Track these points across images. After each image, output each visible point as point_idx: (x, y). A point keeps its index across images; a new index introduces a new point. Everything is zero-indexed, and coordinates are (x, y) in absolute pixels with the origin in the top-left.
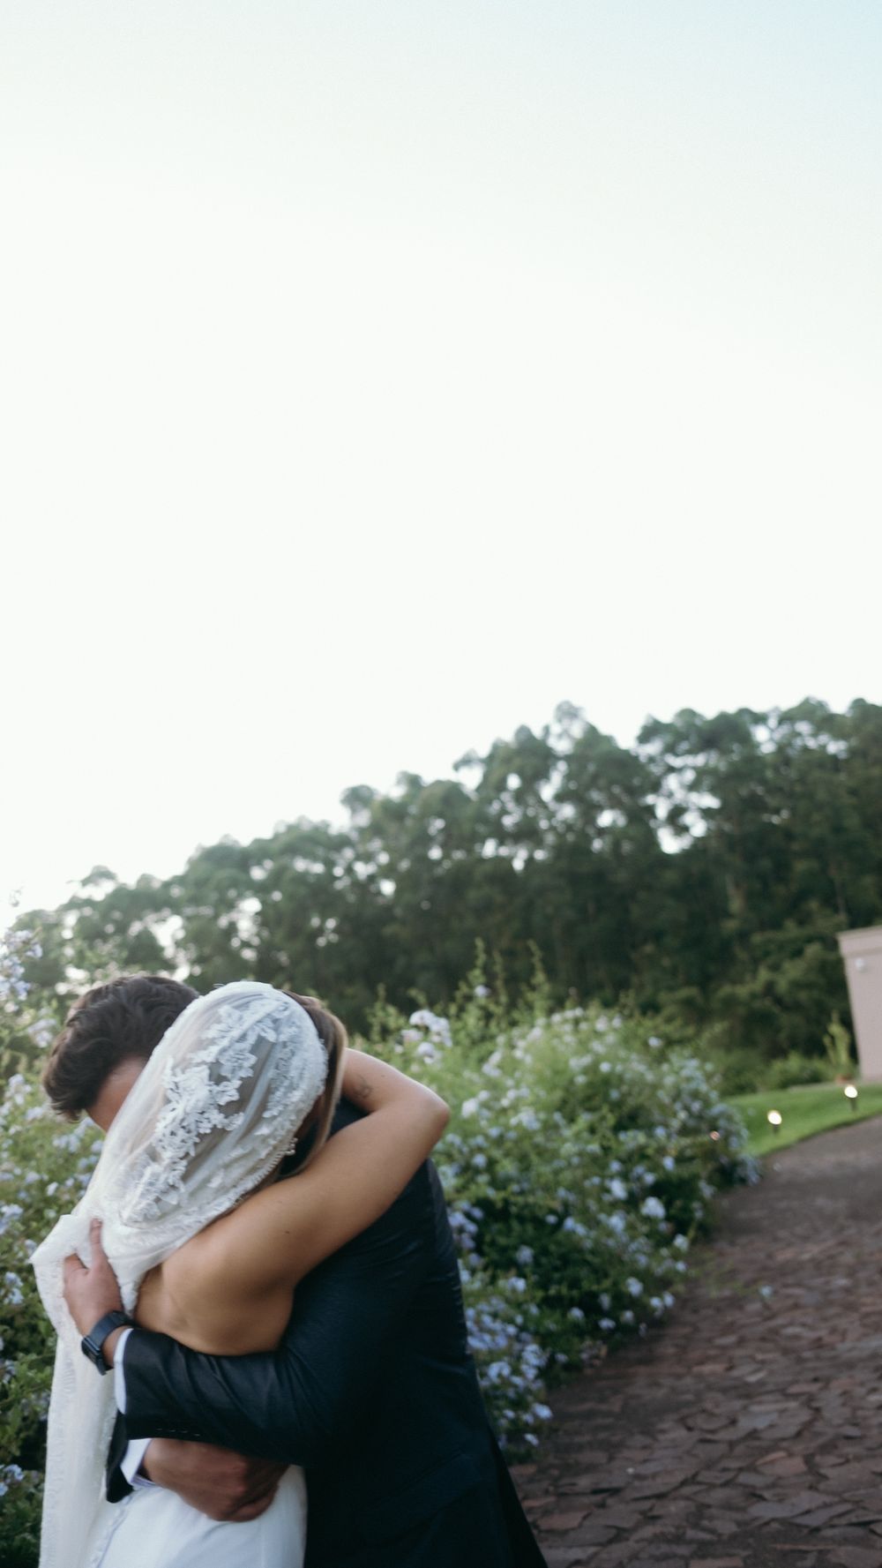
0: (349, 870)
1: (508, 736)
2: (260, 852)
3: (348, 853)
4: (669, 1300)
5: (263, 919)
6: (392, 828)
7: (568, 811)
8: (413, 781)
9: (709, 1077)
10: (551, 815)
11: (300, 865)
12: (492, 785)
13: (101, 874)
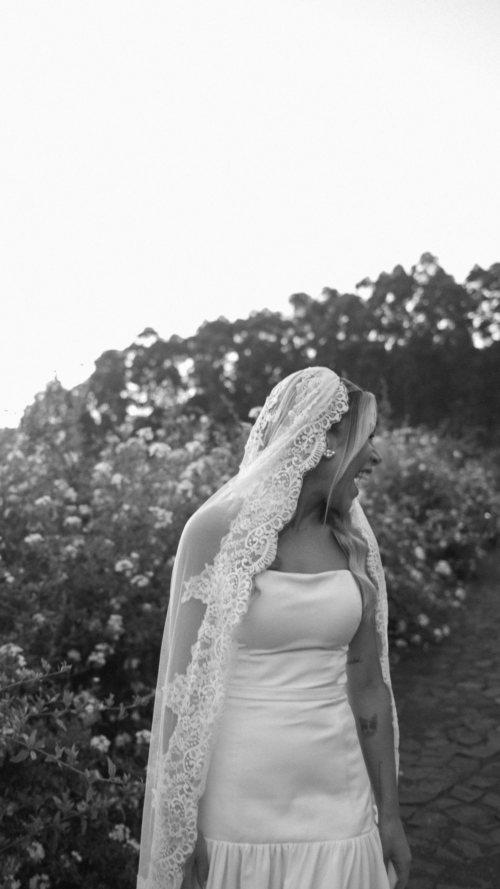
0: (291, 342)
1: (389, 270)
2: (240, 326)
3: (291, 332)
4: (446, 631)
5: (239, 365)
6: (317, 319)
7: (421, 318)
8: (332, 293)
9: (488, 480)
10: (411, 319)
11: (263, 336)
12: (378, 299)
13: (149, 332)
